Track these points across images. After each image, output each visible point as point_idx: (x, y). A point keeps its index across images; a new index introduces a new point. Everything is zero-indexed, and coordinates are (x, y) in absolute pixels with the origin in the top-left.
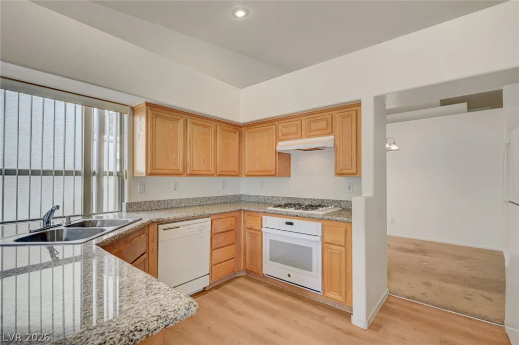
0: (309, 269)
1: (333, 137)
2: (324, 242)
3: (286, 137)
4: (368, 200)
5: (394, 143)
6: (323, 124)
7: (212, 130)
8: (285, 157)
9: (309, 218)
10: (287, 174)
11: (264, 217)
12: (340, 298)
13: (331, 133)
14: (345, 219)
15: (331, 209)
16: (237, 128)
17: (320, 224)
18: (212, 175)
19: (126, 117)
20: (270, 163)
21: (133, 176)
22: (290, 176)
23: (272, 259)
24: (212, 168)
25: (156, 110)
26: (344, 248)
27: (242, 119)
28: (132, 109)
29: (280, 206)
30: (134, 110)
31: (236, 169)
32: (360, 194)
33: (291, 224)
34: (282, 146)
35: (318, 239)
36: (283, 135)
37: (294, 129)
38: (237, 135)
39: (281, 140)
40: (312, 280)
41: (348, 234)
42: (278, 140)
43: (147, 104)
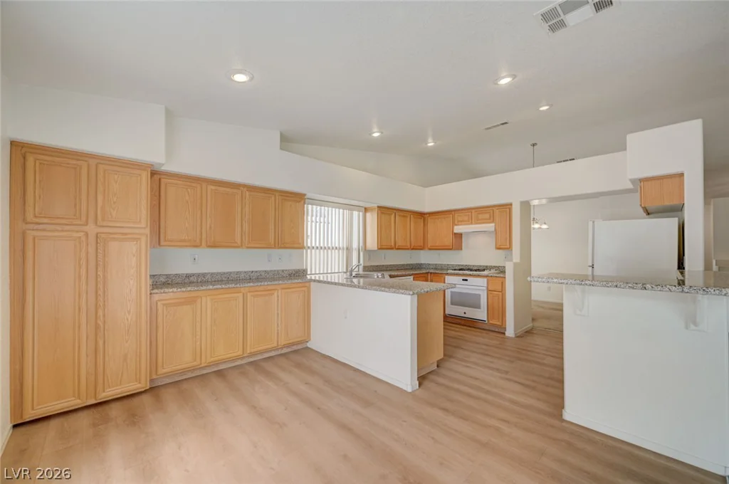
0: (478, 307)
1: (493, 225)
2: (488, 290)
3: (461, 222)
4: (515, 264)
5: (545, 223)
6: (487, 216)
7: (408, 219)
8: (459, 236)
9: (479, 276)
10: (460, 248)
11: (446, 277)
12: (498, 323)
13: (493, 222)
14: (502, 275)
15: (493, 271)
16: (422, 215)
17: (485, 280)
18: (408, 249)
19: (361, 214)
20: (448, 240)
21: (365, 250)
22: (461, 249)
23: (452, 304)
24: (408, 244)
25: (383, 210)
26: (500, 293)
27: (427, 209)
28: (365, 209)
29: (455, 270)
30: (366, 210)
31: (422, 244)
32: (511, 260)
33: (466, 280)
34: (458, 229)
35: (485, 288)
36: (458, 222)
37: (466, 218)
38: (422, 220)
39: (456, 225)
40: (481, 314)
41: (503, 284)
42: (454, 224)
43: (378, 207)
